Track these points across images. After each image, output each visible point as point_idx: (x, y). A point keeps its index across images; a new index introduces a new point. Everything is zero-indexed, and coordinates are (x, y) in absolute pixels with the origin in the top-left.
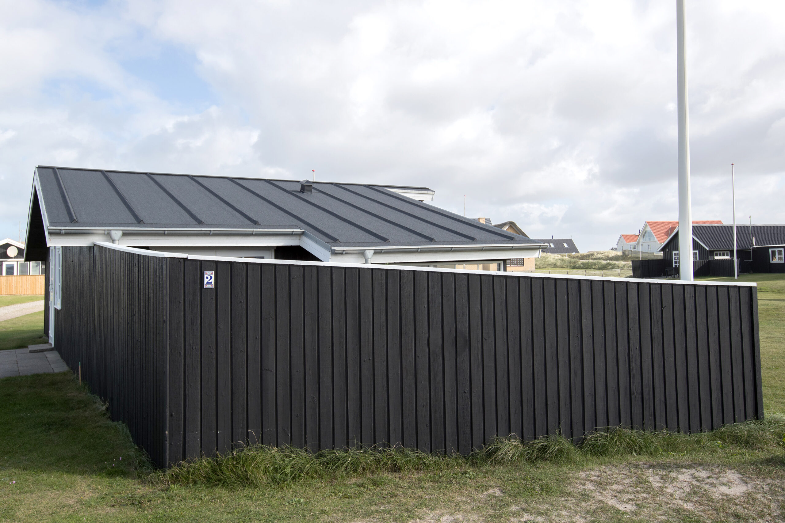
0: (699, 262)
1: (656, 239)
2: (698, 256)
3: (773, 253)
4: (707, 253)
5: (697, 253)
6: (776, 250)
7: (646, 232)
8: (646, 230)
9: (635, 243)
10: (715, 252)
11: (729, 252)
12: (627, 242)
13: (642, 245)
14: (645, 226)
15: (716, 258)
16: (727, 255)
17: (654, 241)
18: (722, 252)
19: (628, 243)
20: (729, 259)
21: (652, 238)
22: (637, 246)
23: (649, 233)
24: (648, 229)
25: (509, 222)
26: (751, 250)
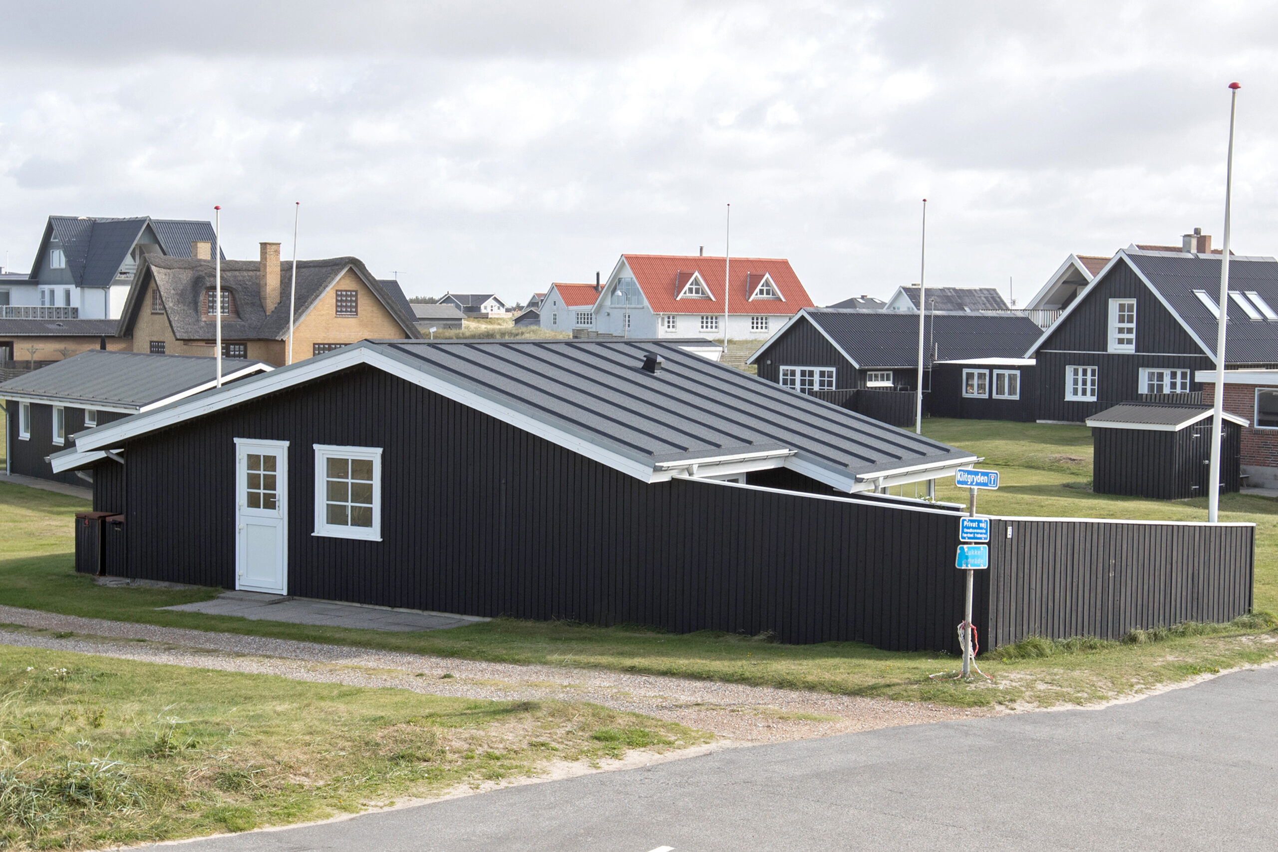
0: (837, 394)
1: (646, 303)
2: (834, 379)
3: (970, 376)
4: (853, 373)
5: (832, 372)
6: (976, 372)
7: (619, 281)
8: (621, 277)
9: (590, 307)
10: (869, 373)
11: (891, 373)
12: (568, 304)
13: (609, 314)
14: (620, 267)
15: (870, 384)
16: (888, 379)
17: (641, 306)
18: (879, 373)
19: (571, 308)
20: (891, 387)
21: (634, 299)
22: (593, 316)
23: (628, 284)
24: (628, 274)
25: (349, 258)
26: (930, 370)
